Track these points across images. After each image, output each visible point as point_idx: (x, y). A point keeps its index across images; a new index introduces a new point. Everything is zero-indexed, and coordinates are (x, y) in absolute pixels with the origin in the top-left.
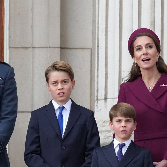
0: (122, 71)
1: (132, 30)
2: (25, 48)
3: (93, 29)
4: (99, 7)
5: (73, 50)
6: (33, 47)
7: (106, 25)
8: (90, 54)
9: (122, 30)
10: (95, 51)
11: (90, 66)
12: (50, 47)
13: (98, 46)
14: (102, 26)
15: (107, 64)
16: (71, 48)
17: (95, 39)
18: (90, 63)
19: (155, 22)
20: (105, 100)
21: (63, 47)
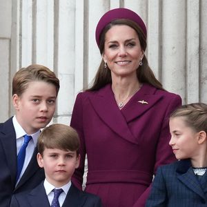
8: (8, 47)
10: (16, 43)
11: (8, 66)
13: (21, 35)
17: (16, 23)
18: (8, 63)
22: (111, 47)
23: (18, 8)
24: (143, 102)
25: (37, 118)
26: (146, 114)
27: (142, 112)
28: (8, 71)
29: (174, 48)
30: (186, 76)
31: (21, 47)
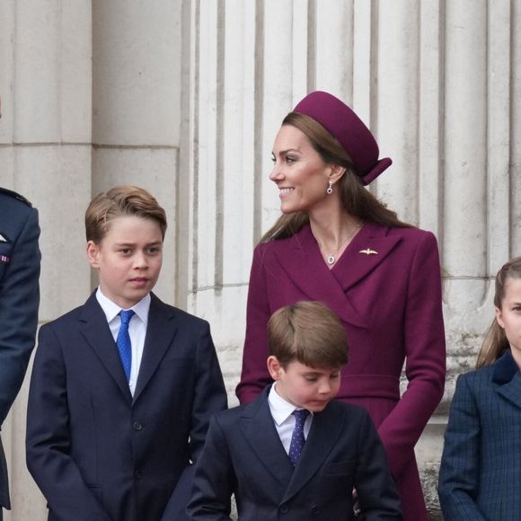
0: (263, 209)
3: (182, 94)
4: (198, 32)
5: (128, 152)
6: (15, 145)
7: (218, 81)
8: (175, 162)
9: (262, 95)
10: (187, 155)
11: (174, 195)
12: (63, 144)
13: (196, 141)
14: (208, 86)
16: (121, 147)
17: (188, 121)
18: (174, 188)
20: (216, 289)
21: (101, 142)
23: (192, 94)
24: (368, 252)
25: (131, 280)
26: (377, 271)
28: (174, 204)
29: (465, 164)
30: (486, 213)
31: (196, 163)
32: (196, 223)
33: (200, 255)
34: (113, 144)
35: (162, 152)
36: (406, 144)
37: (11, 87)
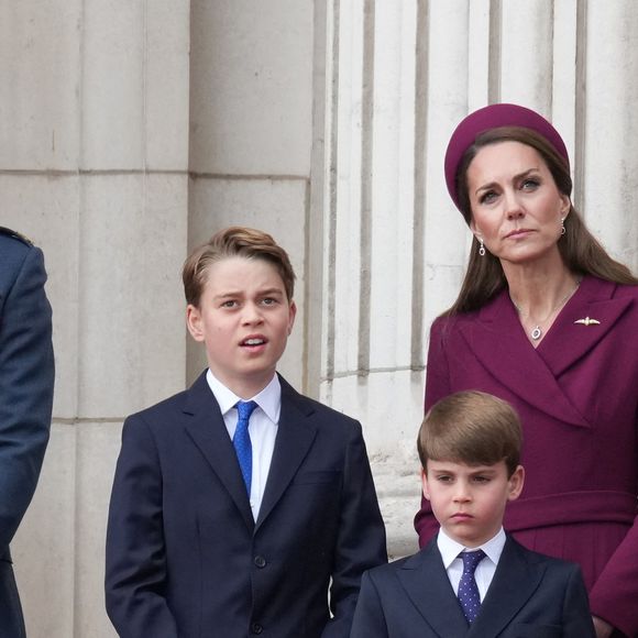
0: (425, 264)
1: (467, 107)
2: (55, 174)
4: (337, 18)
5: (236, 184)
6: (82, 172)
7: (364, 86)
8: (303, 199)
10: (322, 189)
11: (303, 246)
12: (148, 172)
13: (334, 169)
14: (351, 92)
15: (370, 236)
16: (228, 177)
17: (323, 141)
19: (552, 76)
20: (360, 376)
21: (201, 170)
22: (483, 199)
24: (587, 321)
26: (599, 348)
27: (587, 348)
31: (334, 200)
32: (332, 285)
33: (338, 327)
34: (218, 172)
35: (286, 184)
36: (626, 176)
37: (77, 92)
